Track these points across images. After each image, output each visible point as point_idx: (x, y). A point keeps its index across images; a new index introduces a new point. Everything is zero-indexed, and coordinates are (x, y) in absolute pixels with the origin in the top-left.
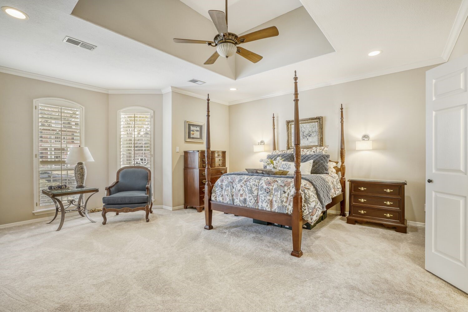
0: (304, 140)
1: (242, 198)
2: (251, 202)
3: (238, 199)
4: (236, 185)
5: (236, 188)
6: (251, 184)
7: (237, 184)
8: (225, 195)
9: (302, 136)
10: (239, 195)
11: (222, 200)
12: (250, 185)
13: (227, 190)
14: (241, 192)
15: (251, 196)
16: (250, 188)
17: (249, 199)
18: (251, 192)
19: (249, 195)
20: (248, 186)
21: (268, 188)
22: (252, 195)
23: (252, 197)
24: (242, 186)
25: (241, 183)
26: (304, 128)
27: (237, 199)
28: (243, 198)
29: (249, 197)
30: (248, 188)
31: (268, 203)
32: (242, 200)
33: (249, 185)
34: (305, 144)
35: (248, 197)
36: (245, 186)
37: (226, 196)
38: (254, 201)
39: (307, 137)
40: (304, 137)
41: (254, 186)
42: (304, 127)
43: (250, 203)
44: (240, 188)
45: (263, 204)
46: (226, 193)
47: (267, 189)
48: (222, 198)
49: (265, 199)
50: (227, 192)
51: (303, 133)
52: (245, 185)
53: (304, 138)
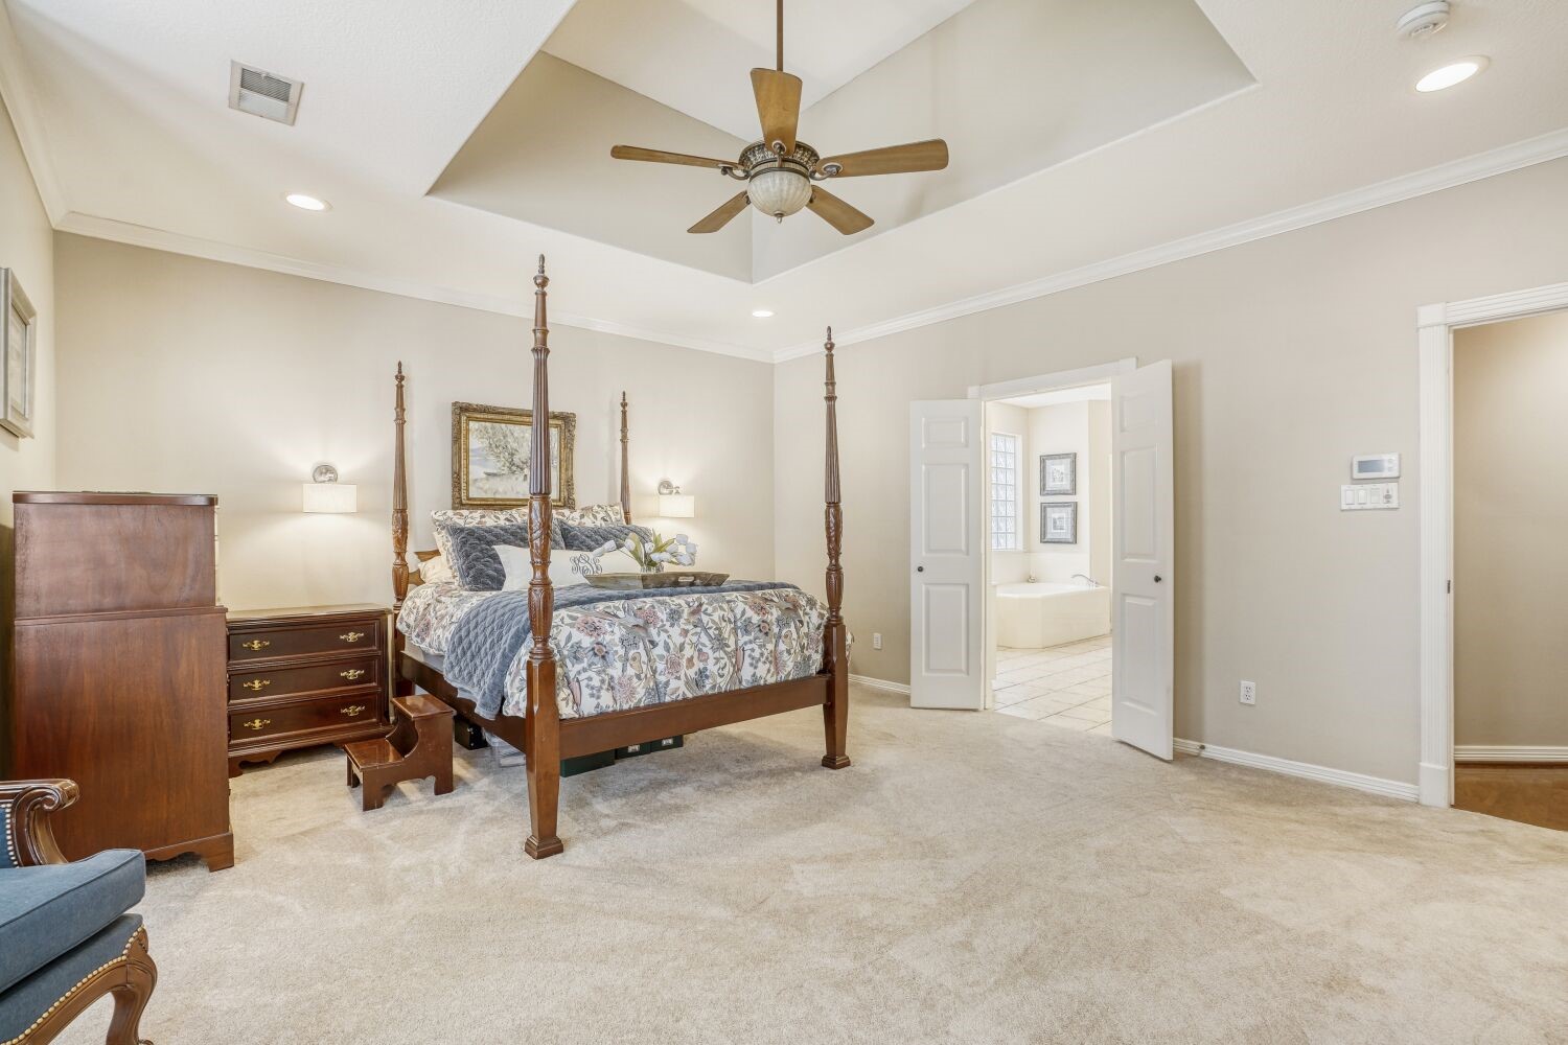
0: (514, 478)
1: (692, 673)
2: (721, 676)
3: (683, 677)
4: (666, 631)
5: (669, 641)
6: (716, 619)
7: (670, 629)
8: (630, 679)
9: (508, 464)
10: (684, 662)
11: (611, 703)
12: (713, 622)
13: (634, 659)
14: (688, 652)
15: (722, 654)
16: (717, 632)
17: (717, 666)
18: (720, 642)
19: (717, 655)
20: (710, 628)
21: (763, 622)
22: (725, 652)
23: (726, 660)
24: (685, 632)
25: (682, 621)
26: (516, 440)
27: (678, 678)
28: (695, 669)
29: (717, 660)
30: (711, 632)
31: (771, 662)
32: (693, 676)
33: (710, 624)
34: (518, 493)
35: (711, 661)
36: (698, 630)
37: (635, 680)
38: (731, 669)
39: (522, 469)
40: (514, 468)
41: (724, 624)
42: (516, 435)
43: (719, 680)
44: (682, 640)
45: (757, 671)
46: (631, 671)
47: (763, 625)
48: (610, 694)
49: (762, 654)
50: (636, 664)
51: (513, 454)
52: (695, 626)
53: (514, 472)
